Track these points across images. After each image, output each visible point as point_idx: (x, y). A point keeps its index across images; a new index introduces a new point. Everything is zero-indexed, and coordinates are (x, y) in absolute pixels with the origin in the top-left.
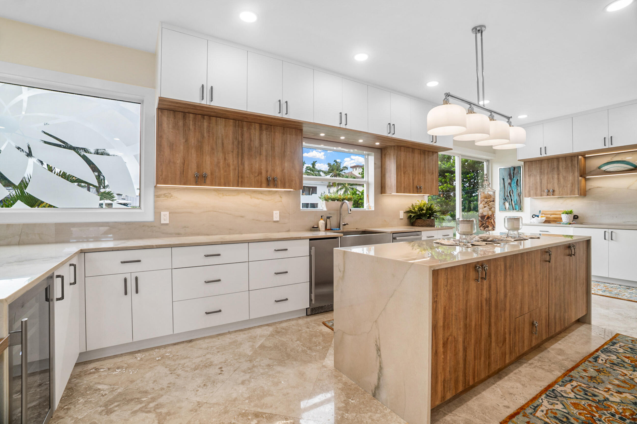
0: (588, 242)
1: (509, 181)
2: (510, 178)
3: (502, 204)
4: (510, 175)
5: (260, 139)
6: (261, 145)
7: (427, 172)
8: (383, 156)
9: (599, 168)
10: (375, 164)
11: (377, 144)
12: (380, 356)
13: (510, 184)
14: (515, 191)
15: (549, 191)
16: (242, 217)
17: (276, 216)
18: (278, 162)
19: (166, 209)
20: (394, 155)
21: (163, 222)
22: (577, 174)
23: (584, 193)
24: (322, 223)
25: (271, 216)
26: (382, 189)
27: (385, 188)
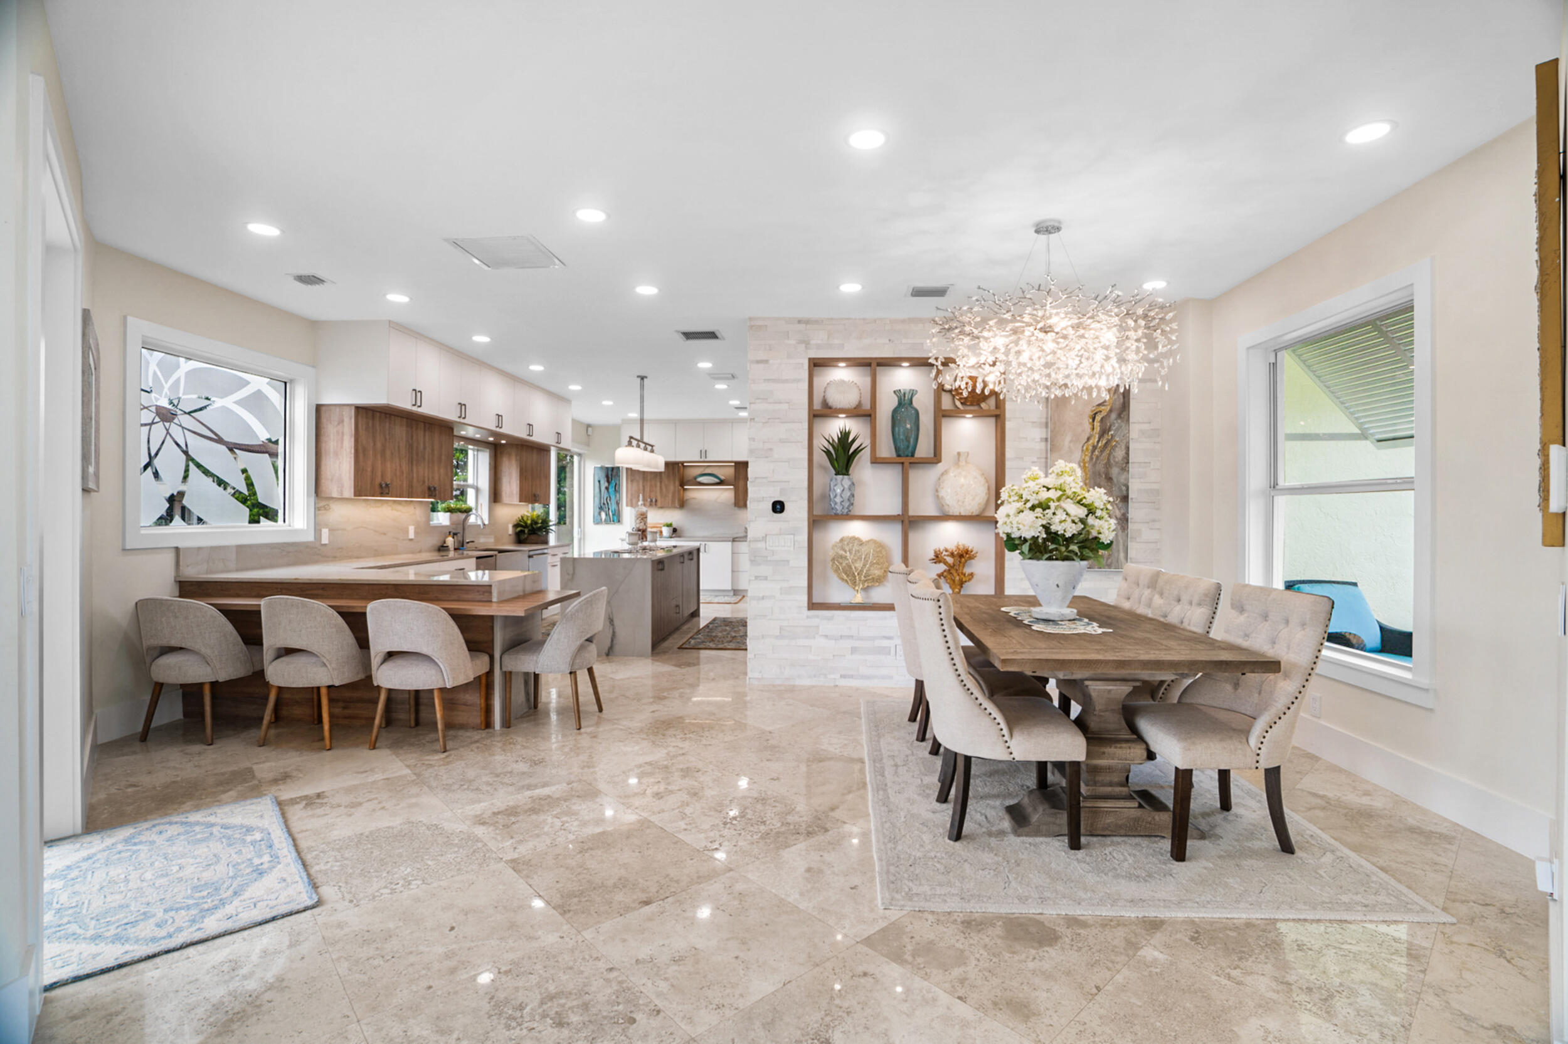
0: (698, 550)
1: (606, 484)
2: (608, 481)
3: (596, 514)
4: (607, 477)
5: (424, 442)
6: (424, 449)
7: (542, 476)
8: (500, 452)
9: (695, 478)
10: (489, 463)
11: (491, 439)
12: (613, 625)
13: (607, 488)
14: (613, 497)
15: (651, 501)
16: (385, 534)
17: (411, 534)
18: (436, 468)
19: (326, 526)
20: (516, 456)
21: (323, 542)
22: (677, 483)
23: (682, 504)
24: (450, 541)
25: (407, 532)
26: (495, 496)
27: (501, 495)
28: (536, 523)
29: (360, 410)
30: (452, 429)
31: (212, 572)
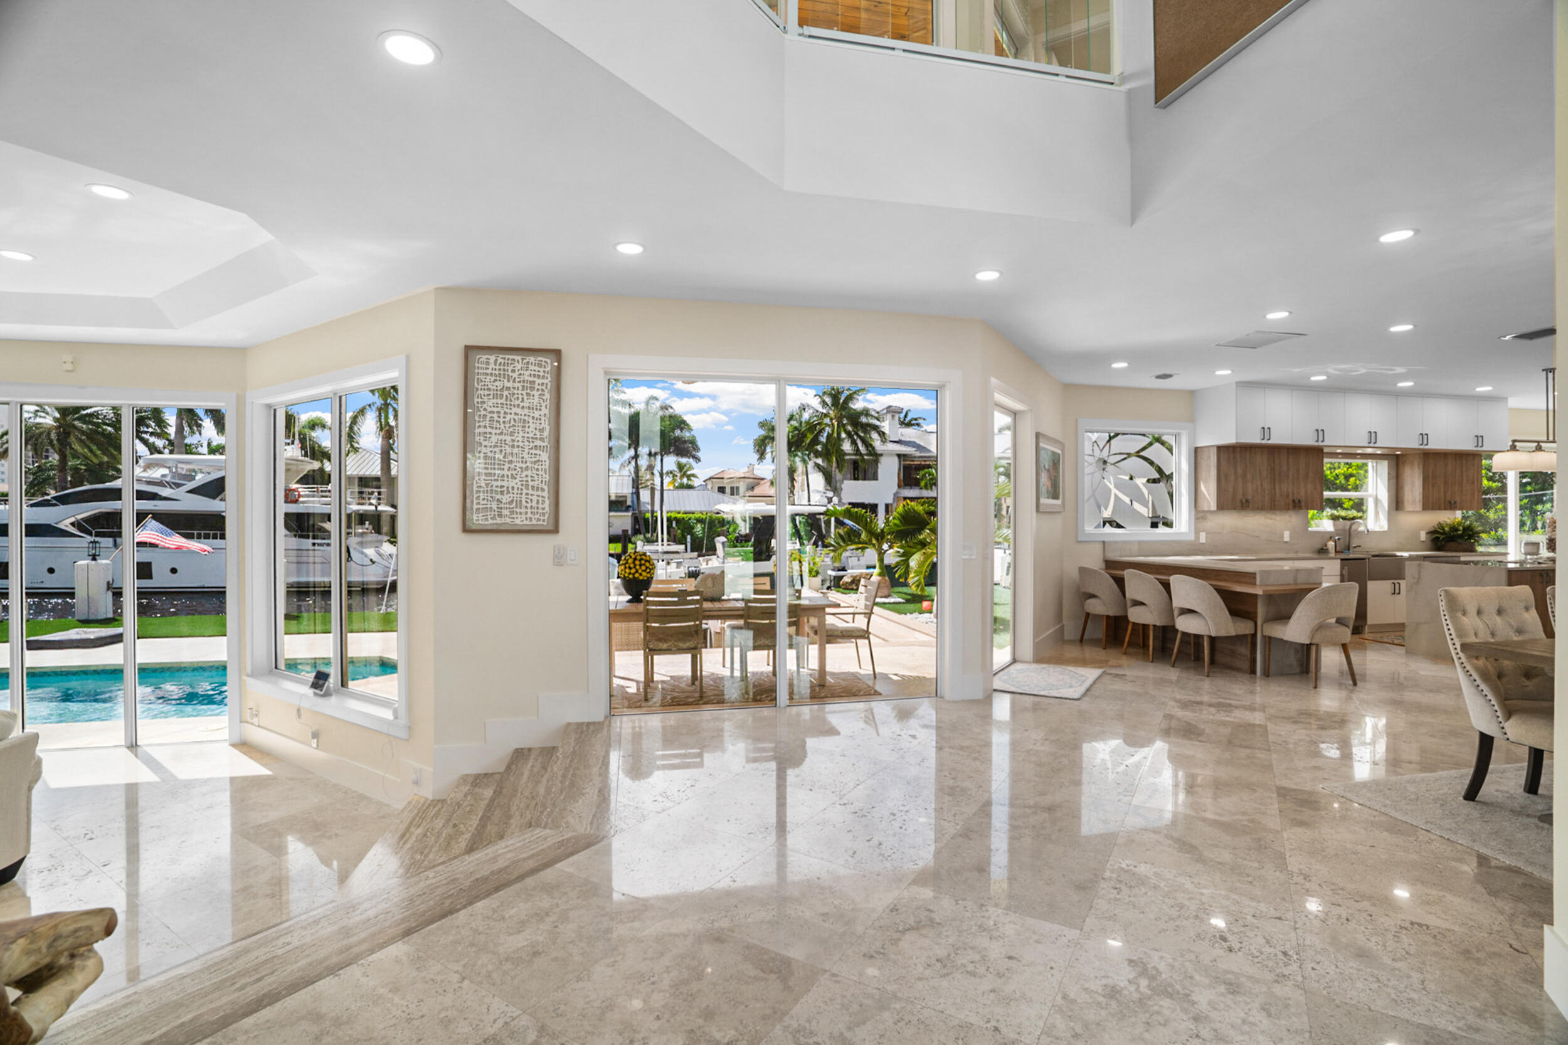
5: (1288, 464)
6: (1288, 470)
7: (1465, 481)
8: (1400, 464)
10: (1389, 474)
17: (1287, 537)
18: (1302, 484)
19: (1203, 531)
20: (1419, 464)
21: (1200, 542)
24: (1331, 544)
25: (1282, 536)
26: (1397, 503)
27: (1403, 503)
28: (1457, 530)
29: (1220, 448)
30: (1322, 450)
31: (1121, 556)
